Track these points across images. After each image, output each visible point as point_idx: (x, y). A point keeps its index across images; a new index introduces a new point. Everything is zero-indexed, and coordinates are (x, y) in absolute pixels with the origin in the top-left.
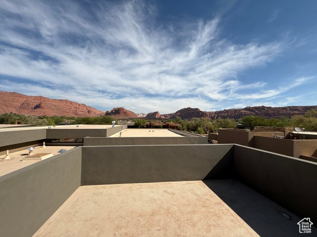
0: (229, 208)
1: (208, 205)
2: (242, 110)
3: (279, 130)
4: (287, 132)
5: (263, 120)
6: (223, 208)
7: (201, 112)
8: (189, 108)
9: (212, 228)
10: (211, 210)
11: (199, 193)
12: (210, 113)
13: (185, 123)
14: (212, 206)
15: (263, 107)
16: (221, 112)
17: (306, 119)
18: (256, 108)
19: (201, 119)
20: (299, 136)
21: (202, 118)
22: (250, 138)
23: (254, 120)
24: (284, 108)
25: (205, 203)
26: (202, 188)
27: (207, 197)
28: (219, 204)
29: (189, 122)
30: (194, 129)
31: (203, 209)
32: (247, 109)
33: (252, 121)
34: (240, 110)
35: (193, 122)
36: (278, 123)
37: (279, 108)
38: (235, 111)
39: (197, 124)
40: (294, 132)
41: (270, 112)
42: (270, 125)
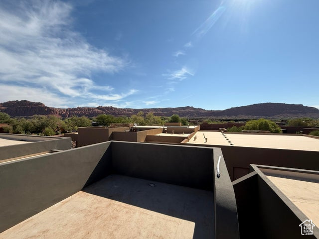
0: (120, 203)
1: (100, 214)
2: (95, 108)
3: (126, 126)
4: (131, 126)
5: (112, 118)
6: (116, 206)
7: (46, 107)
8: (25, 101)
9: (115, 233)
10: (106, 216)
11: (85, 207)
12: (60, 110)
13: (21, 123)
14: (105, 212)
15: (111, 108)
16: (74, 110)
17: (138, 118)
18: (106, 108)
19: (48, 117)
20: (136, 130)
21: (50, 115)
22: (110, 134)
23: (107, 118)
24: (124, 110)
25: (96, 213)
26: (85, 200)
27: (95, 206)
28: (110, 204)
29: (28, 121)
30: (38, 130)
31: (98, 222)
32: (99, 108)
33: (105, 119)
34: (93, 109)
35: (36, 121)
36: (123, 121)
37: (121, 109)
38: (89, 109)
39: (43, 123)
40: (134, 127)
41: (117, 111)
42: (118, 123)
